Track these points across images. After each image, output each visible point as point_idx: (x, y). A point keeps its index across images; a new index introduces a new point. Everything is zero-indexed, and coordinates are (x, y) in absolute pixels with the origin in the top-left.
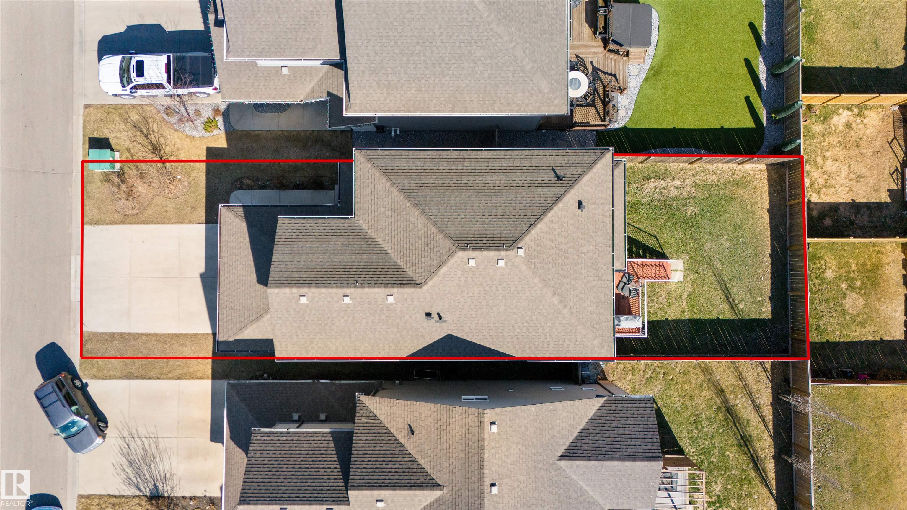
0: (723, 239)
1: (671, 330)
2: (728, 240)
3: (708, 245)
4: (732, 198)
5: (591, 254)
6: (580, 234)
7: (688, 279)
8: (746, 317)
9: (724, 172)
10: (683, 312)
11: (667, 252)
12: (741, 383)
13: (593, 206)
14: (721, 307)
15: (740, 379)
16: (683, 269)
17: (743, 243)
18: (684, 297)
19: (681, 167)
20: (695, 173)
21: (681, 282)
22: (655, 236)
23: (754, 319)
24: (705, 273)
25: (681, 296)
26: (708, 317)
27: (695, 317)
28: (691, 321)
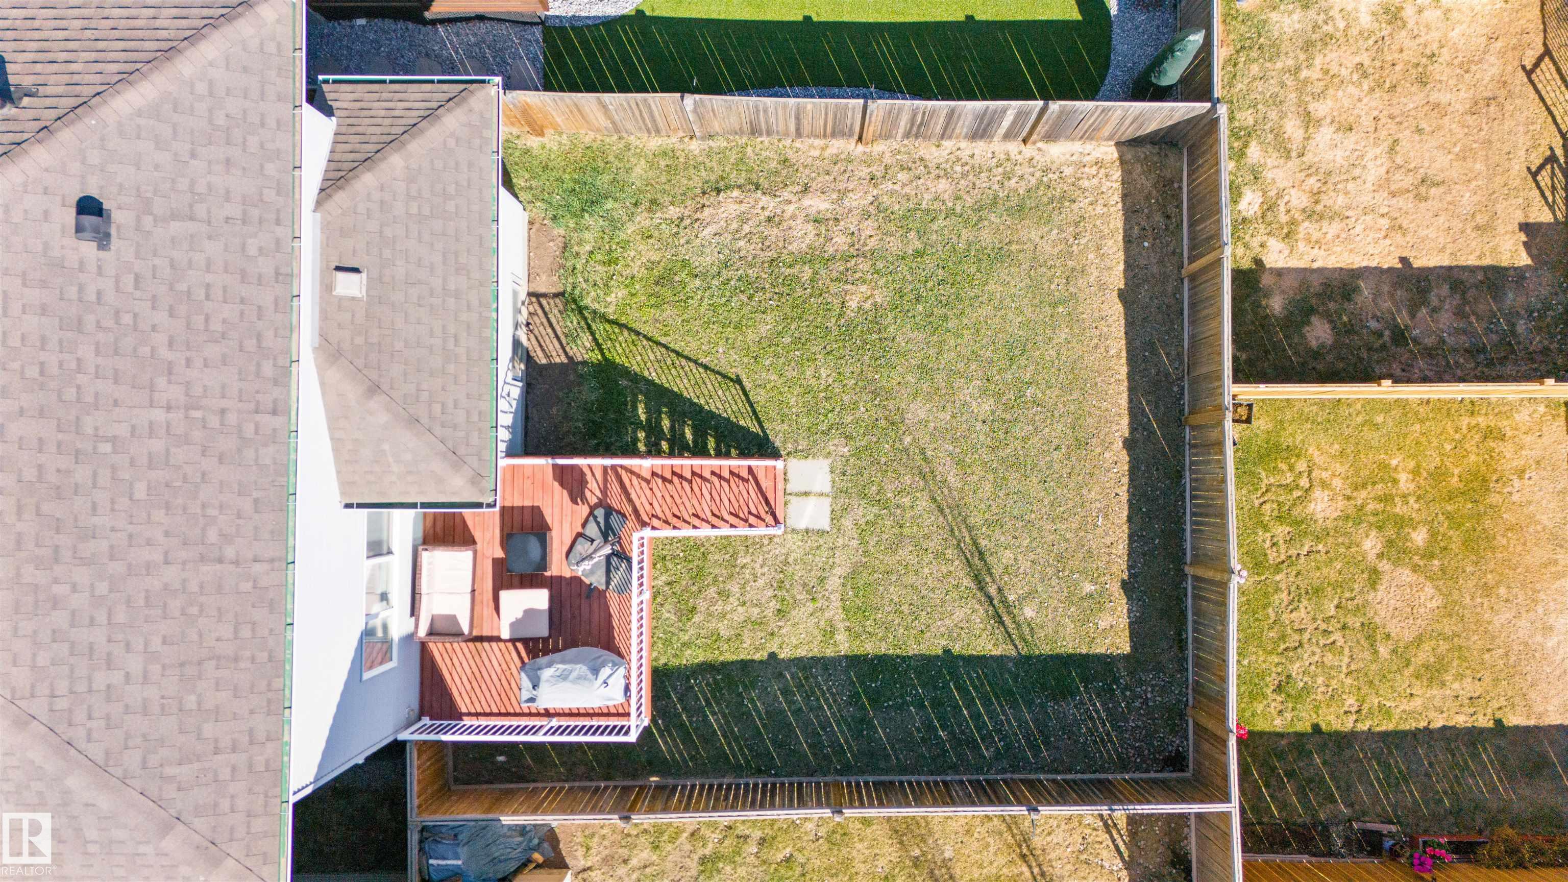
0: (968, 392)
1: (786, 692)
2: (984, 392)
3: (918, 411)
4: (1001, 255)
5: (157, 445)
6: (86, 351)
7: (847, 523)
8: (1046, 649)
9: (978, 171)
10: (829, 632)
11: (777, 432)
12: (1025, 869)
13: (176, 227)
14: (959, 614)
15: (1023, 857)
16: (827, 488)
17: (1036, 402)
18: (834, 582)
19: (828, 152)
20: (877, 170)
21: (821, 533)
22: (738, 381)
23: (1071, 657)
24: (906, 501)
25: (822, 580)
26: (913, 649)
27: (869, 648)
28: (854, 661)
